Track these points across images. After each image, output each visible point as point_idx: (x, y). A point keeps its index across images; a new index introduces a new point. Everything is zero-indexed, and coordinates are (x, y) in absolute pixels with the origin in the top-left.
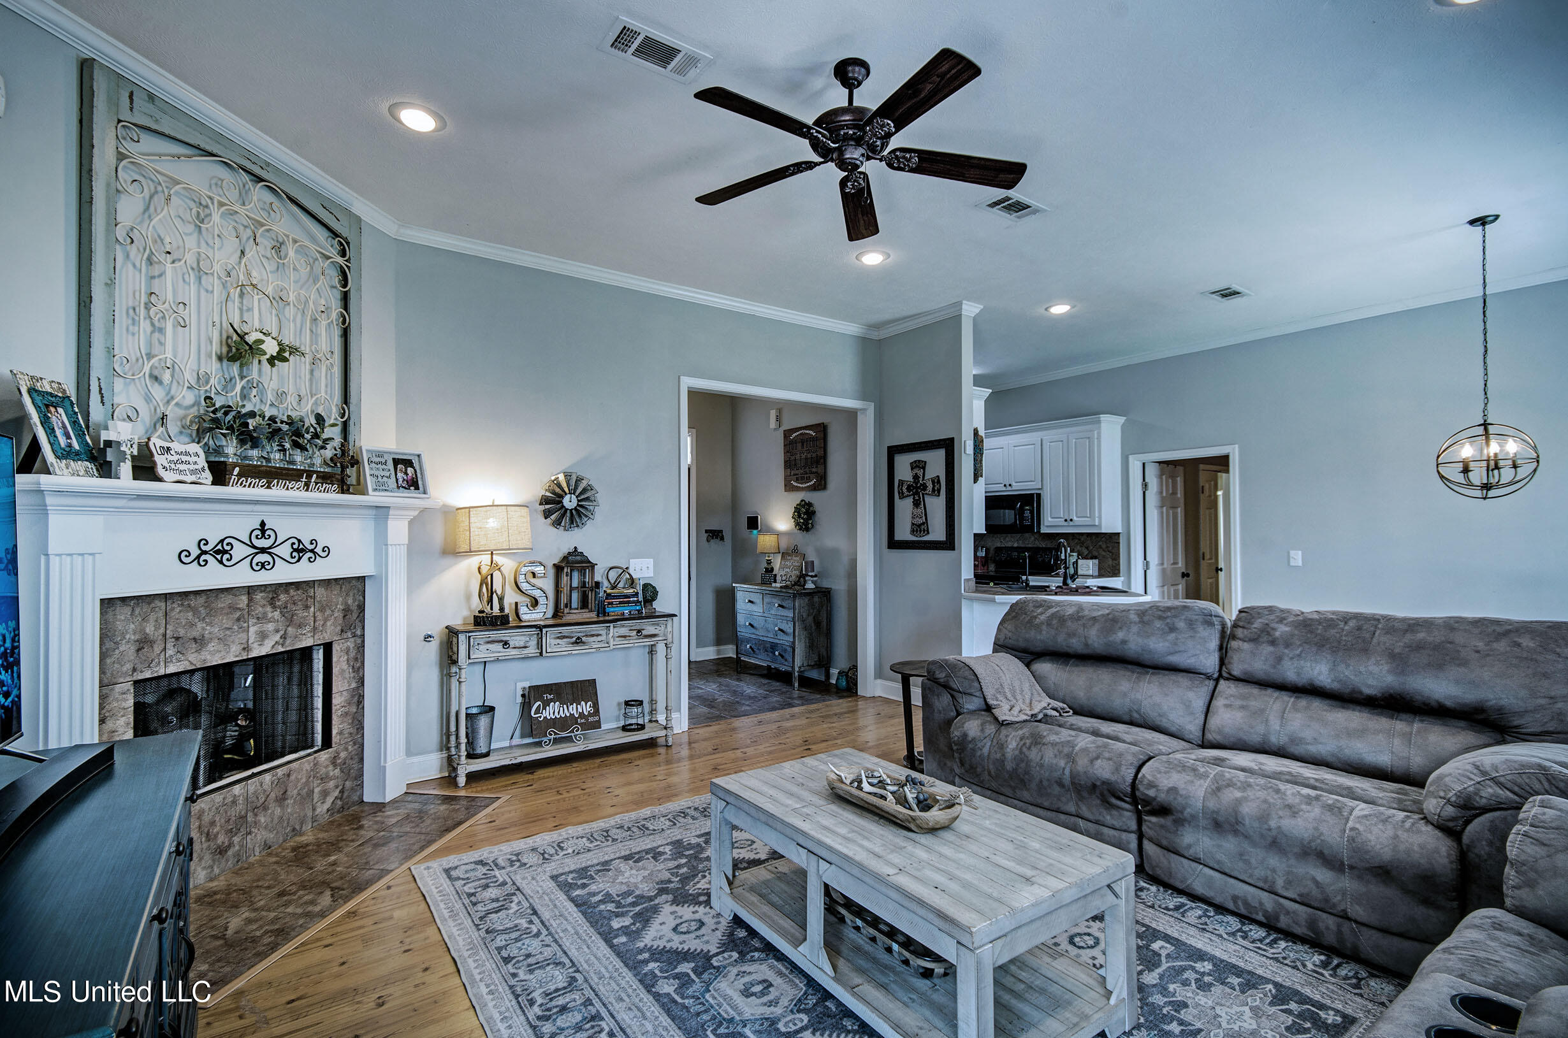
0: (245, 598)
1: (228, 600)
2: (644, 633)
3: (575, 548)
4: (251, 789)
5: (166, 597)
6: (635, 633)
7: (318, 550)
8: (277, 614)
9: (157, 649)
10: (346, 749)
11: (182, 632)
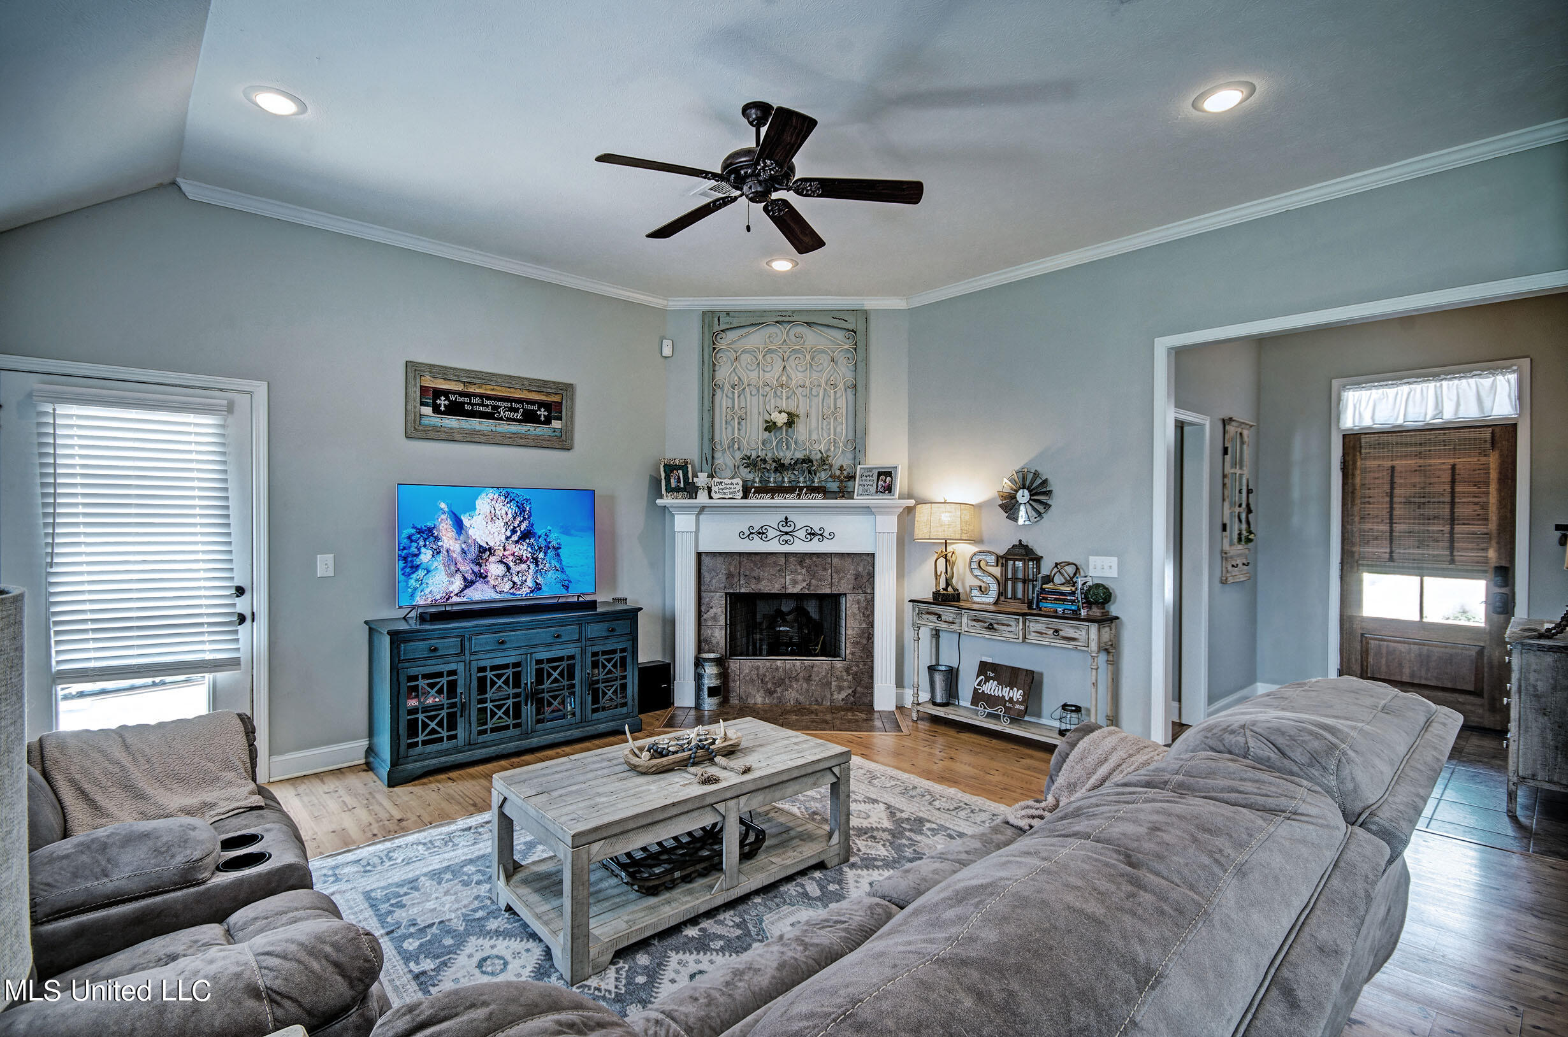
0: (783, 559)
1: (774, 559)
2: (1061, 633)
3: (1020, 541)
4: (788, 666)
5: (740, 554)
6: (1051, 632)
7: (826, 534)
8: (804, 571)
9: (736, 580)
10: (858, 666)
11: (748, 573)
